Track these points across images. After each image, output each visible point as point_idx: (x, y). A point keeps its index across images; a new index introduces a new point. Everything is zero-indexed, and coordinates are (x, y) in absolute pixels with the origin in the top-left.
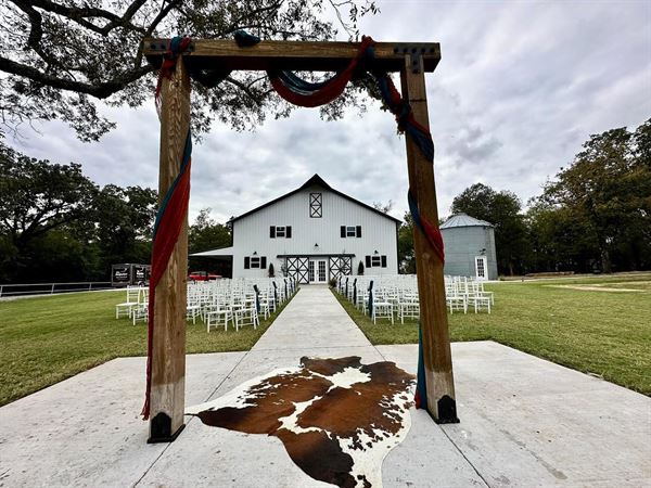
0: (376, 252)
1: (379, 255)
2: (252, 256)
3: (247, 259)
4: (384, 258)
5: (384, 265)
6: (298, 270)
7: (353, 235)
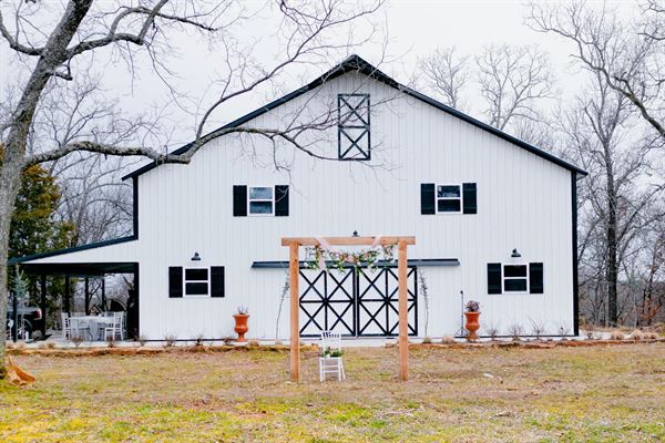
0: (515, 254)
1: (524, 261)
2: (187, 265)
3: (175, 273)
4: (537, 269)
5: (537, 288)
6: (326, 302)
7: (453, 206)
